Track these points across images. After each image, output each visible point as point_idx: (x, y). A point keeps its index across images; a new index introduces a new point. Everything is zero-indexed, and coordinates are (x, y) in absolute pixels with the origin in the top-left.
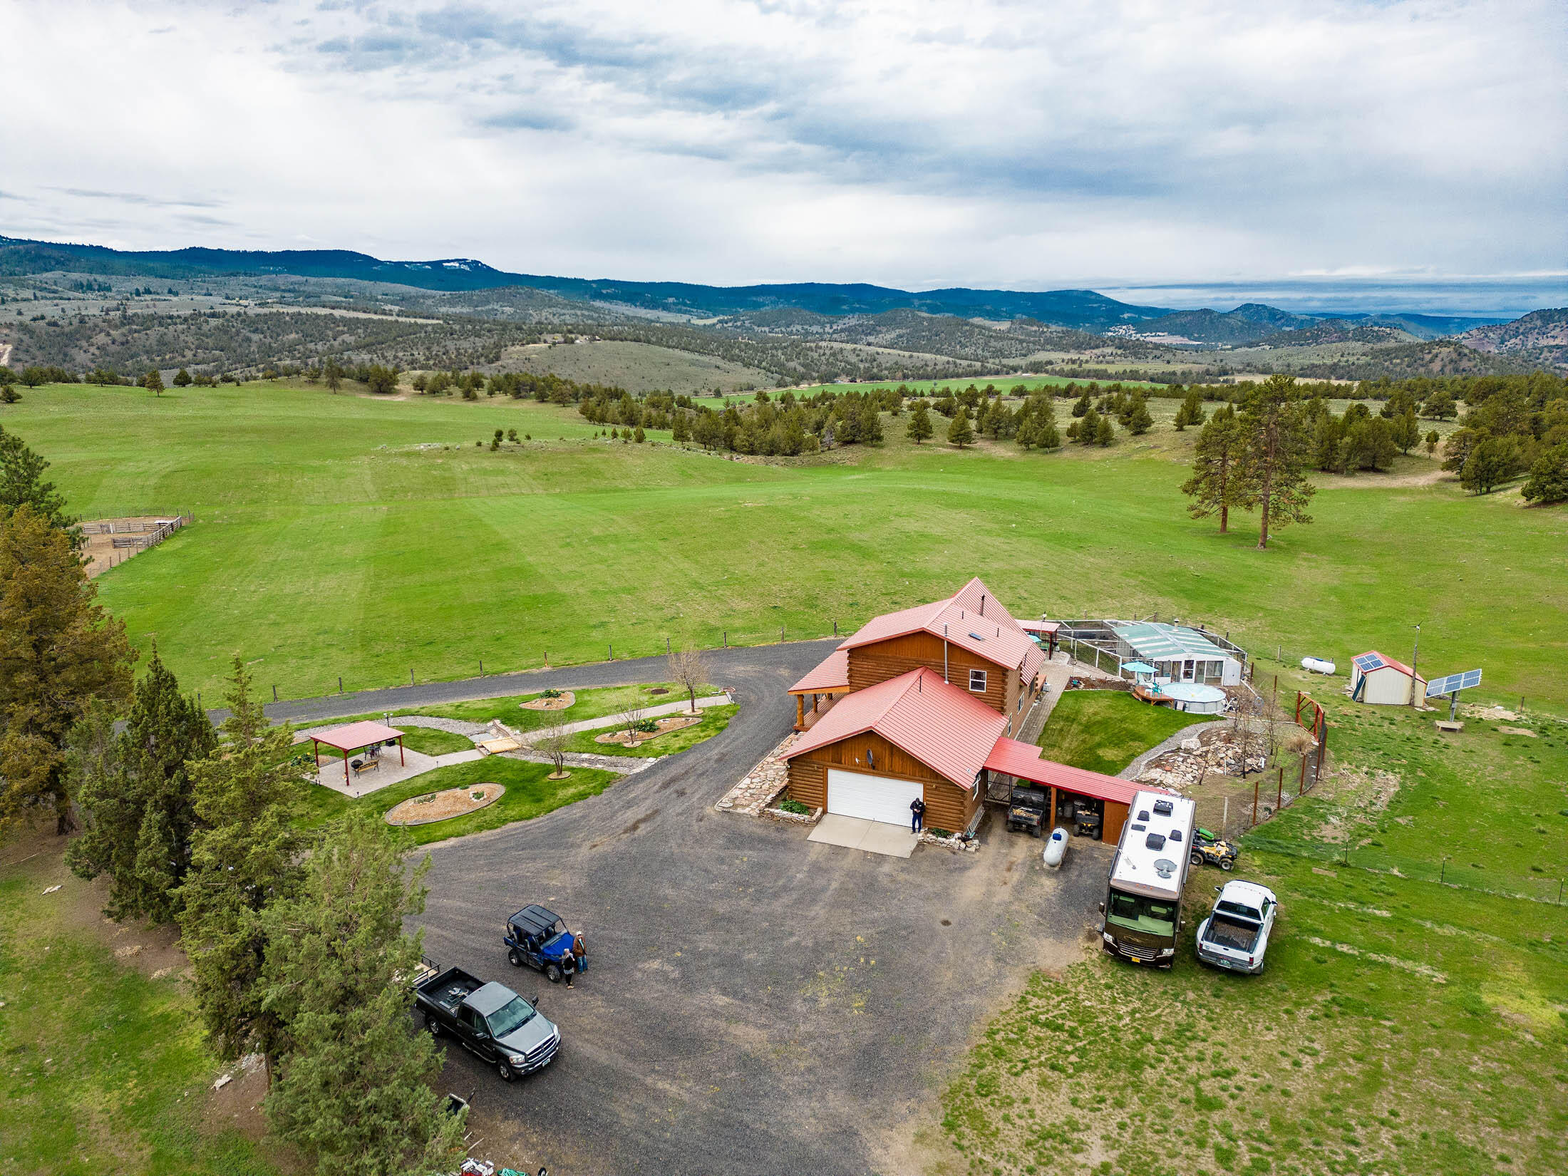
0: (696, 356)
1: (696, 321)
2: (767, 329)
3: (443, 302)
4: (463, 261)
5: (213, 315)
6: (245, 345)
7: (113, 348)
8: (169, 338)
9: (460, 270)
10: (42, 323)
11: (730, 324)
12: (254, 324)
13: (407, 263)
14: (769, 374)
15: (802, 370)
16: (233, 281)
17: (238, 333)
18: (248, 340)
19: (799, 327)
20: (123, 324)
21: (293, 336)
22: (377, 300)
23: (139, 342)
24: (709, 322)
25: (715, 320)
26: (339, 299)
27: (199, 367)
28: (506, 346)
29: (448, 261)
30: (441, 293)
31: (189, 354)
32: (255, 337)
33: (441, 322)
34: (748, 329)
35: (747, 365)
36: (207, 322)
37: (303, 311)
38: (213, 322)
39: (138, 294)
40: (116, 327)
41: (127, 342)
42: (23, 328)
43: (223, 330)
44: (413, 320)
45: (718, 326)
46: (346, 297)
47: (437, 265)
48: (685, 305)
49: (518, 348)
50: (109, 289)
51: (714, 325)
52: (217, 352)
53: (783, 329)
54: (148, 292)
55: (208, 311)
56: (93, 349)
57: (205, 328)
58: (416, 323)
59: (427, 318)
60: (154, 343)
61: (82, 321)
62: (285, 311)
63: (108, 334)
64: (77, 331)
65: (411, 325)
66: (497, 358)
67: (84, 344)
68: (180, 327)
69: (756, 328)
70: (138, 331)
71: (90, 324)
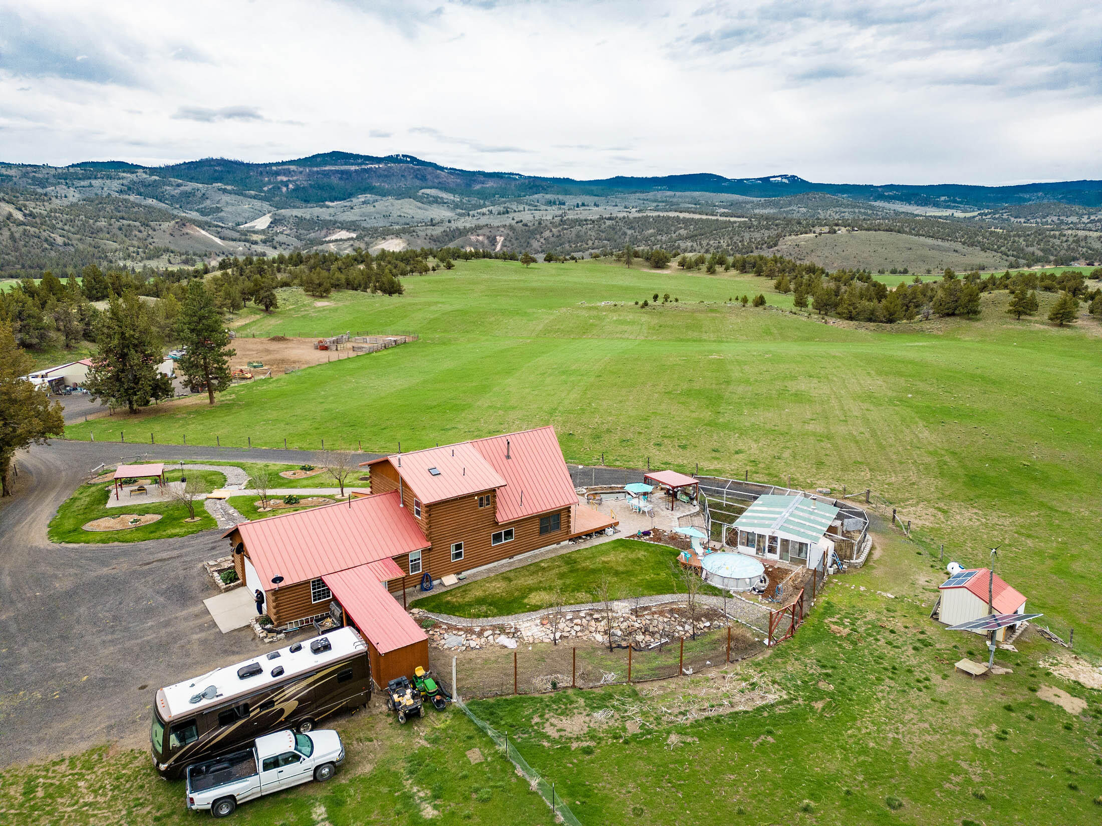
0: (940, 242)
1: (959, 214)
2: (1022, 220)
3: (759, 205)
4: (785, 176)
5: (609, 219)
6: (623, 237)
7: (552, 239)
8: (582, 233)
9: (782, 182)
10: (520, 224)
11: (989, 216)
12: (630, 223)
13: (745, 179)
14: (1004, 257)
15: (1040, 254)
16: (633, 196)
17: (621, 229)
18: (625, 234)
19: (1055, 219)
20: (560, 225)
21: (651, 231)
22: (715, 206)
23: (566, 236)
24: (968, 215)
25: (976, 214)
26: (690, 206)
27: (593, 251)
28: (785, 236)
29: (774, 177)
30: (759, 199)
31: (590, 243)
32: (629, 232)
33: (747, 219)
34: (1004, 220)
35: (984, 249)
36: (605, 223)
37: (661, 214)
38: (608, 223)
39: (578, 206)
40: (556, 227)
41: (560, 235)
42: (511, 228)
43: (612, 228)
44: (727, 219)
45: (977, 218)
46: (696, 204)
47: (766, 180)
48: (955, 202)
49: (793, 237)
50: (564, 204)
51: (974, 217)
52: (605, 242)
53: (1039, 220)
54: (583, 205)
55: (607, 216)
56: (542, 240)
57: (603, 226)
58: (729, 221)
59: (739, 217)
60: (574, 236)
61: (540, 223)
62: (651, 214)
63: (551, 231)
64: (536, 230)
65: (725, 222)
66: (776, 245)
67: (538, 236)
68: (589, 226)
69: (1012, 219)
70: (566, 229)
71: (544, 225)
